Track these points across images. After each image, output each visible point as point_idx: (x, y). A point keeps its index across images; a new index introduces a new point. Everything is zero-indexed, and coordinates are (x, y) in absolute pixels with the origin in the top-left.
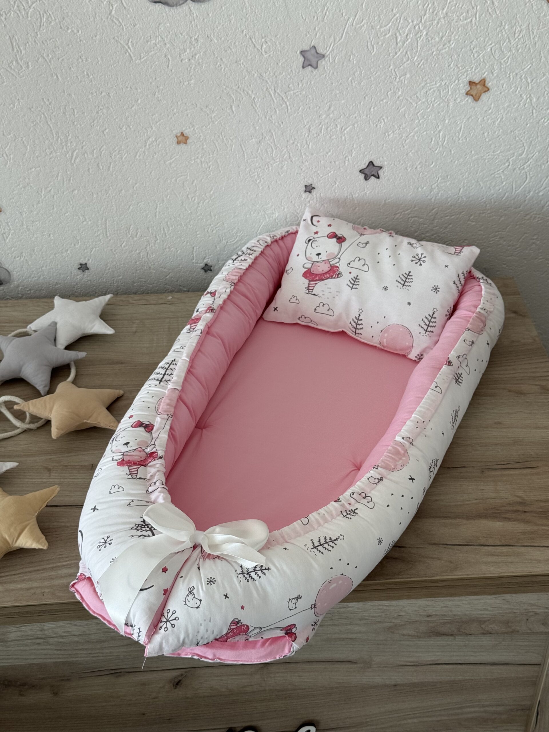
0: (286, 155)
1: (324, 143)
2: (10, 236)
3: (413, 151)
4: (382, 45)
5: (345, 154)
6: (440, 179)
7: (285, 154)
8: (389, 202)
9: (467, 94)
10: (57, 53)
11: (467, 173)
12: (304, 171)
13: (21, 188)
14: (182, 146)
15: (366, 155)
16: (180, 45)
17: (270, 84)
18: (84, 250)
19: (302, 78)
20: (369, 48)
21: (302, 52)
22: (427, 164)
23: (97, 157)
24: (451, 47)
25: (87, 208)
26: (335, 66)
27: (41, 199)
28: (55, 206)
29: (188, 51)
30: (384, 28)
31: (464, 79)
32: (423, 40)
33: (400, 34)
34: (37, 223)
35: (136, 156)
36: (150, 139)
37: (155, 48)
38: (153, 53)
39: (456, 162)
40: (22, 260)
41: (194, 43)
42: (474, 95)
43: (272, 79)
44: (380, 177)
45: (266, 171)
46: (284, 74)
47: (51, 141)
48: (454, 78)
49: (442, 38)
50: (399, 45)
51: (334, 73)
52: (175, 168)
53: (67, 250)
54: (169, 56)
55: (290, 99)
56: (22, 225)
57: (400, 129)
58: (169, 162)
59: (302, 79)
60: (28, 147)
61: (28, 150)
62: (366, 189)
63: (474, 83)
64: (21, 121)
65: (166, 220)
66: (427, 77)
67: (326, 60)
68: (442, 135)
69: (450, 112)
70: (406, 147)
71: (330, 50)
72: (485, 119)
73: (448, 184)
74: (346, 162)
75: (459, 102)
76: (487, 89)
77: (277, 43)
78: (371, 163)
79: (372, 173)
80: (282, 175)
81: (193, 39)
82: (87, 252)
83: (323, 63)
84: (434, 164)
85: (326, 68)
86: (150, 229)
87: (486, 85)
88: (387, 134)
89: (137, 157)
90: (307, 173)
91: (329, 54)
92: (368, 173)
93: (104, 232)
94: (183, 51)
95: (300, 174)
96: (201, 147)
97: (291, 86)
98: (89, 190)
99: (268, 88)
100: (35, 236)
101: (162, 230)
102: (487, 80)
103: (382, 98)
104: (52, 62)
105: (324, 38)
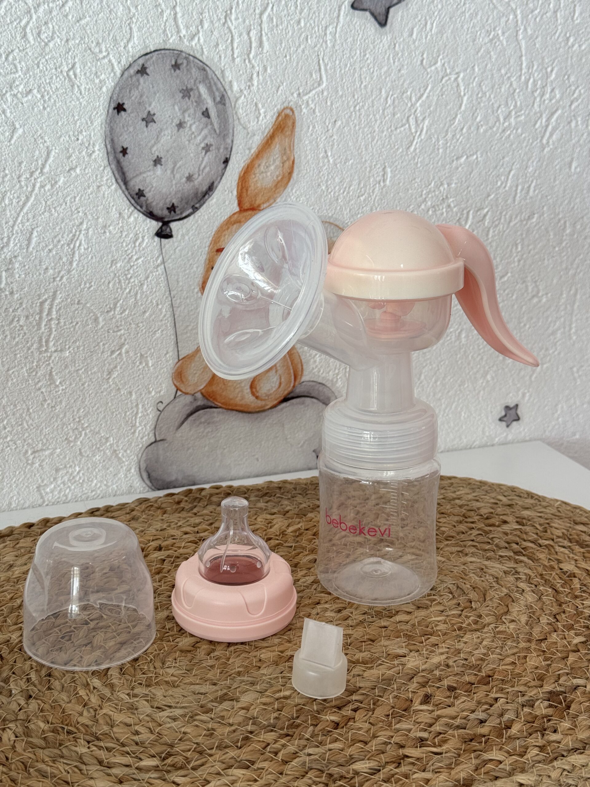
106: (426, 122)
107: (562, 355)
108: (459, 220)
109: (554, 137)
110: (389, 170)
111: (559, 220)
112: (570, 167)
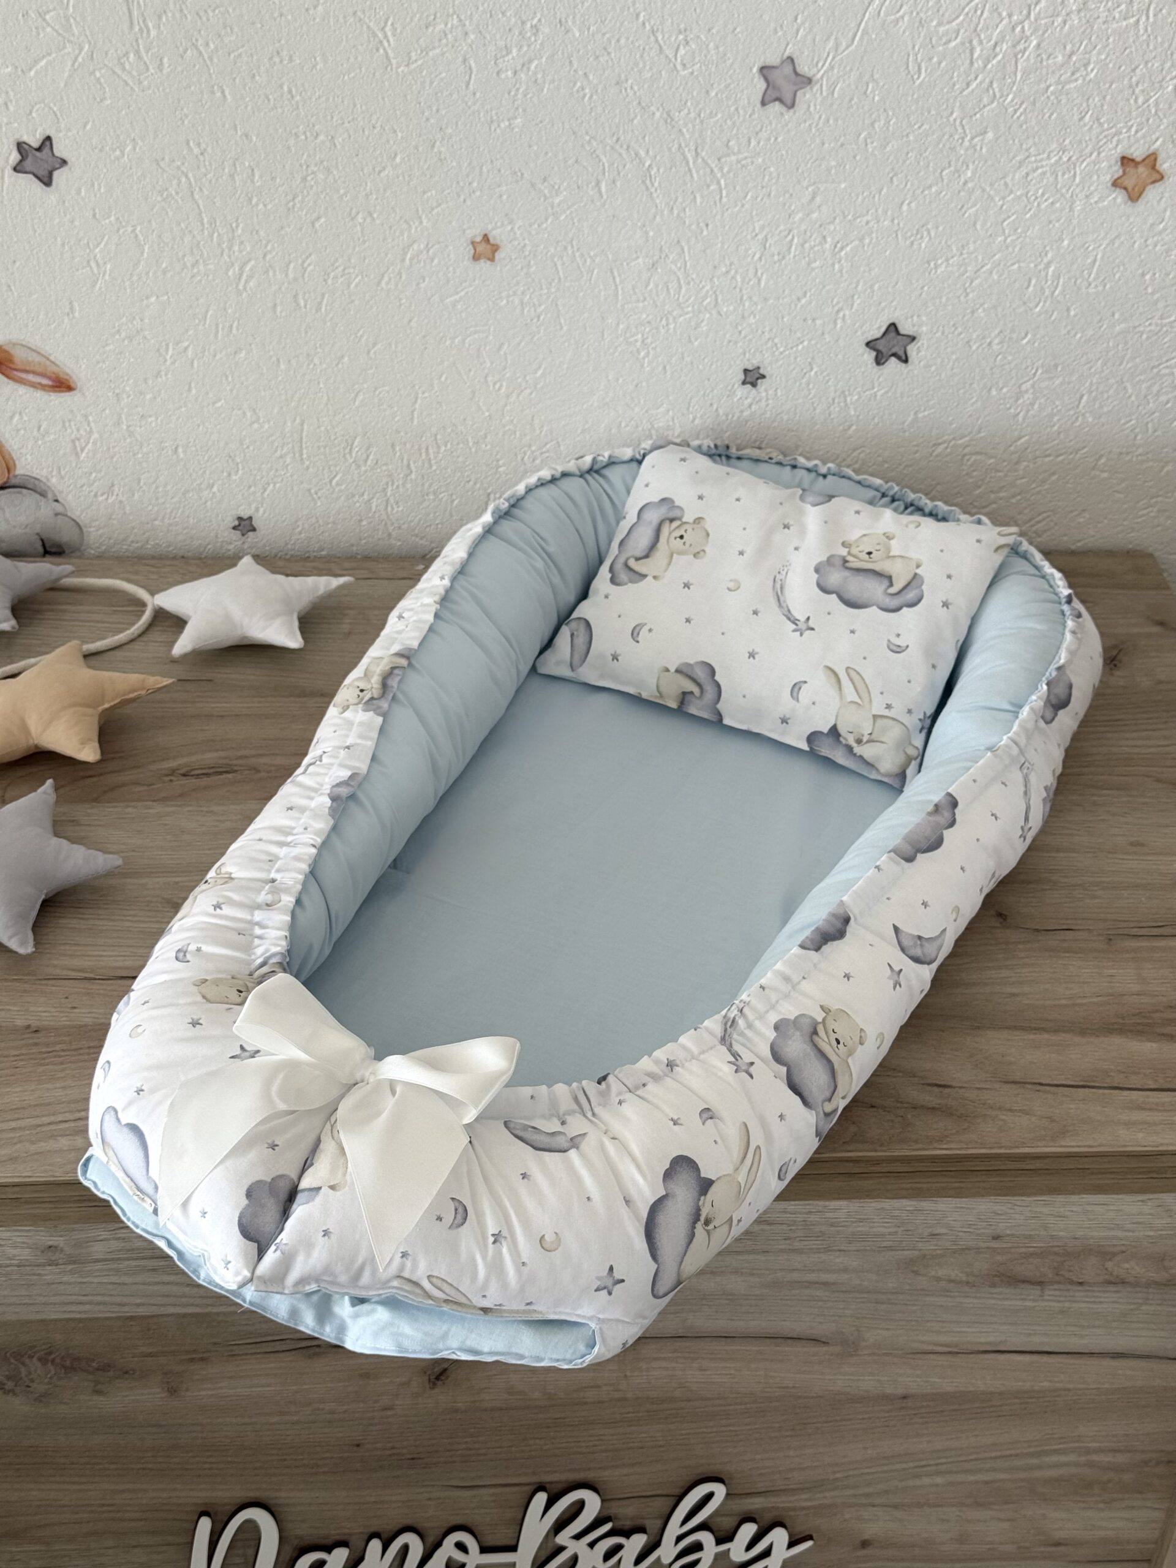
0: (709, 300)
1: (793, 278)
2: (90, 446)
3: (986, 306)
4: (940, 63)
5: (838, 303)
6: (1040, 371)
7: (706, 297)
8: (924, 417)
9: (1115, 184)
10: (226, 41)
11: (1100, 362)
12: (745, 337)
13: (123, 340)
14: (484, 264)
15: (883, 309)
16: (498, 37)
17: (688, 137)
18: (250, 487)
19: (759, 127)
20: (911, 68)
21: (762, 69)
22: (1015, 336)
23: (295, 279)
24: (1088, 78)
25: (263, 393)
26: (831, 105)
27: (163, 368)
28: (193, 385)
29: (514, 52)
30: (947, 27)
31: (1110, 150)
32: (1028, 57)
33: (981, 42)
34: (150, 420)
35: (379, 283)
36: (415, 246)
37: (444, 41)
38: (438, 51)
39: (1079, 335)
40: (110, 501)
41: (529, 34)
42: (1130, 189)
43: (694, 126)
44: (910, 360)
45: (663, 331)
46: (719, 116)
47: (199, 238)
48: (1090, 147)
49: (1070, 56)
50: (976, 65)
51: (828, 121)
52: (463, 315)
53: (212, 486)
54: (472, 63)
55: (729, 172)
56: (119, 423)
57: (961, 254)
58: (453, 299)
59: (757, 129)
60: (146, 248)
61: (145, 255)
62: (876, 385)
63: (1133, 160)
64: (135, 187)
65: (434, 430)
66: (1031, 141)
67: (815, 89)
68: (1054, 272)
69: (1075, 222)
70: (971, 295)
71: (825, 68)
72: (1149, 242)
73: (1057, 382)
74: (839, 322)
75: (1096, 202)
76: (1156, 176)
77: (712, 45)
78: (892, 328)
79: (894, 350)
80: (696, 343)
81: (529, 25)
82: (254, 493)
83: (808, 96)
84: (1029, 336)
85: (812, 109)
86: (397, 449)
87: (1158, 167)
88: (932, 264)
89: (383, 284)
90: (751, 340)
91: (822, 77)
92: (884, 350)
93: (296, 449)
94: (504, 53)
95: (736, 343)
96: (525, 271)
97: (732, 143)
98: (272, 353)
99: (683, 145)
100: (145, 450)
101: (423, 451)
102: (1161, 156)
103: (929, 182)
104: (215, 60)
105: (814, 40)
106: (109, 266)
107: (295, 477)
108: (158, 350)
109: (251, 284)
110: (76, 304)
111: (271, 357)
112: (275, 311)
